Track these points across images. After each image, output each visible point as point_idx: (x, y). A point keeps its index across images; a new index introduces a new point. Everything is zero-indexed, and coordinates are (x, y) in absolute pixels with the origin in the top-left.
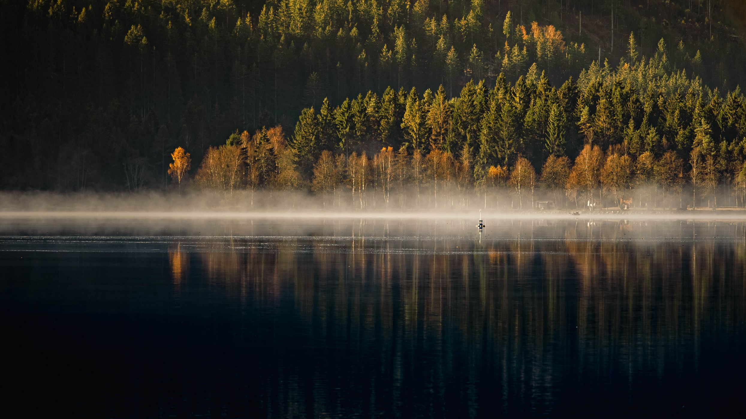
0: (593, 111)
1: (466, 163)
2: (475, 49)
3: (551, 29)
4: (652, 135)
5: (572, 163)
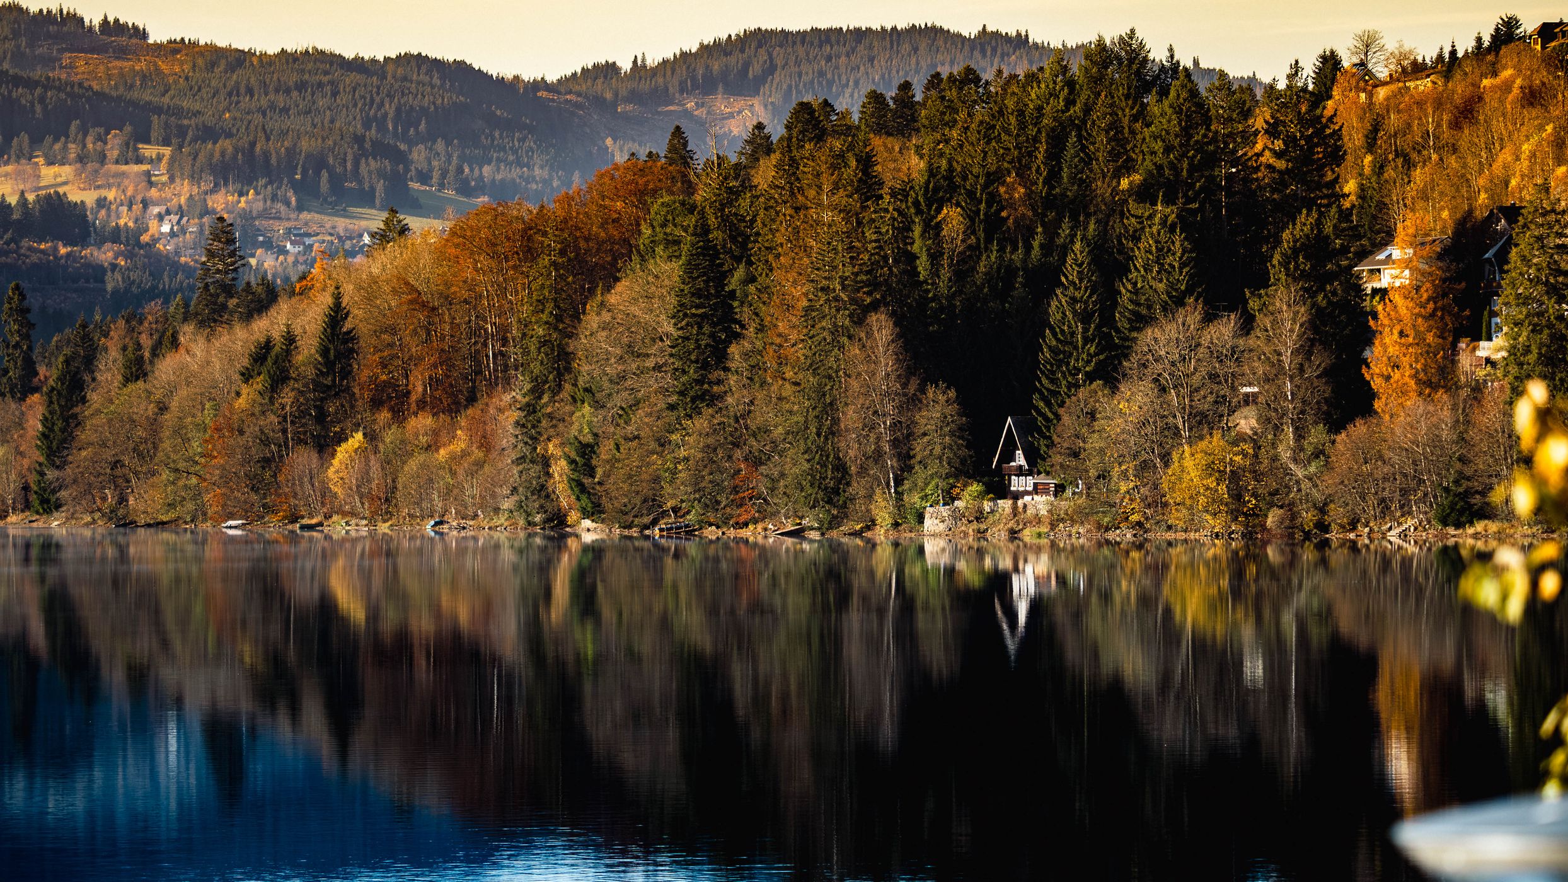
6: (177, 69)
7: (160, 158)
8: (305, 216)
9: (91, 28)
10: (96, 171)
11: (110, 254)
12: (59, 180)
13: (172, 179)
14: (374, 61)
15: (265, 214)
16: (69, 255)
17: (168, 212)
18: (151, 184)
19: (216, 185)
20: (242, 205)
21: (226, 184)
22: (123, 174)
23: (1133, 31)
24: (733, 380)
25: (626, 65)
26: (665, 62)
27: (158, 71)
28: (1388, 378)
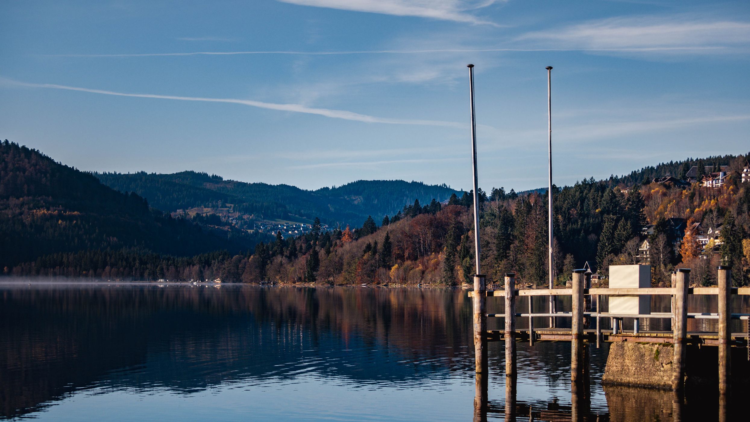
0: (110, 258)
1: (78, 270)
2: (95, 243)
3: (115, 238)
4: (124, 263)
5: (104, 270)
6: (230, 187)
7: (231, 207)
8: (265, 221)
9: (210, 177)
10: (217, 209)
11: (227, 228)
12: (208, 211)
13: (234, 212)
14: (274, 186)
15: (256, 220)
16: (218, 228)
17: (234, 219)
18: (229, 213)
19: (244, 213)
20: (251, 218)
21: (247, 213)
22: (223, 210)
23: (592, 177)
24: (511, 253)
25: (331, 188)
26: (340, 187)
27: (226, 187)
28: (685, 254)
